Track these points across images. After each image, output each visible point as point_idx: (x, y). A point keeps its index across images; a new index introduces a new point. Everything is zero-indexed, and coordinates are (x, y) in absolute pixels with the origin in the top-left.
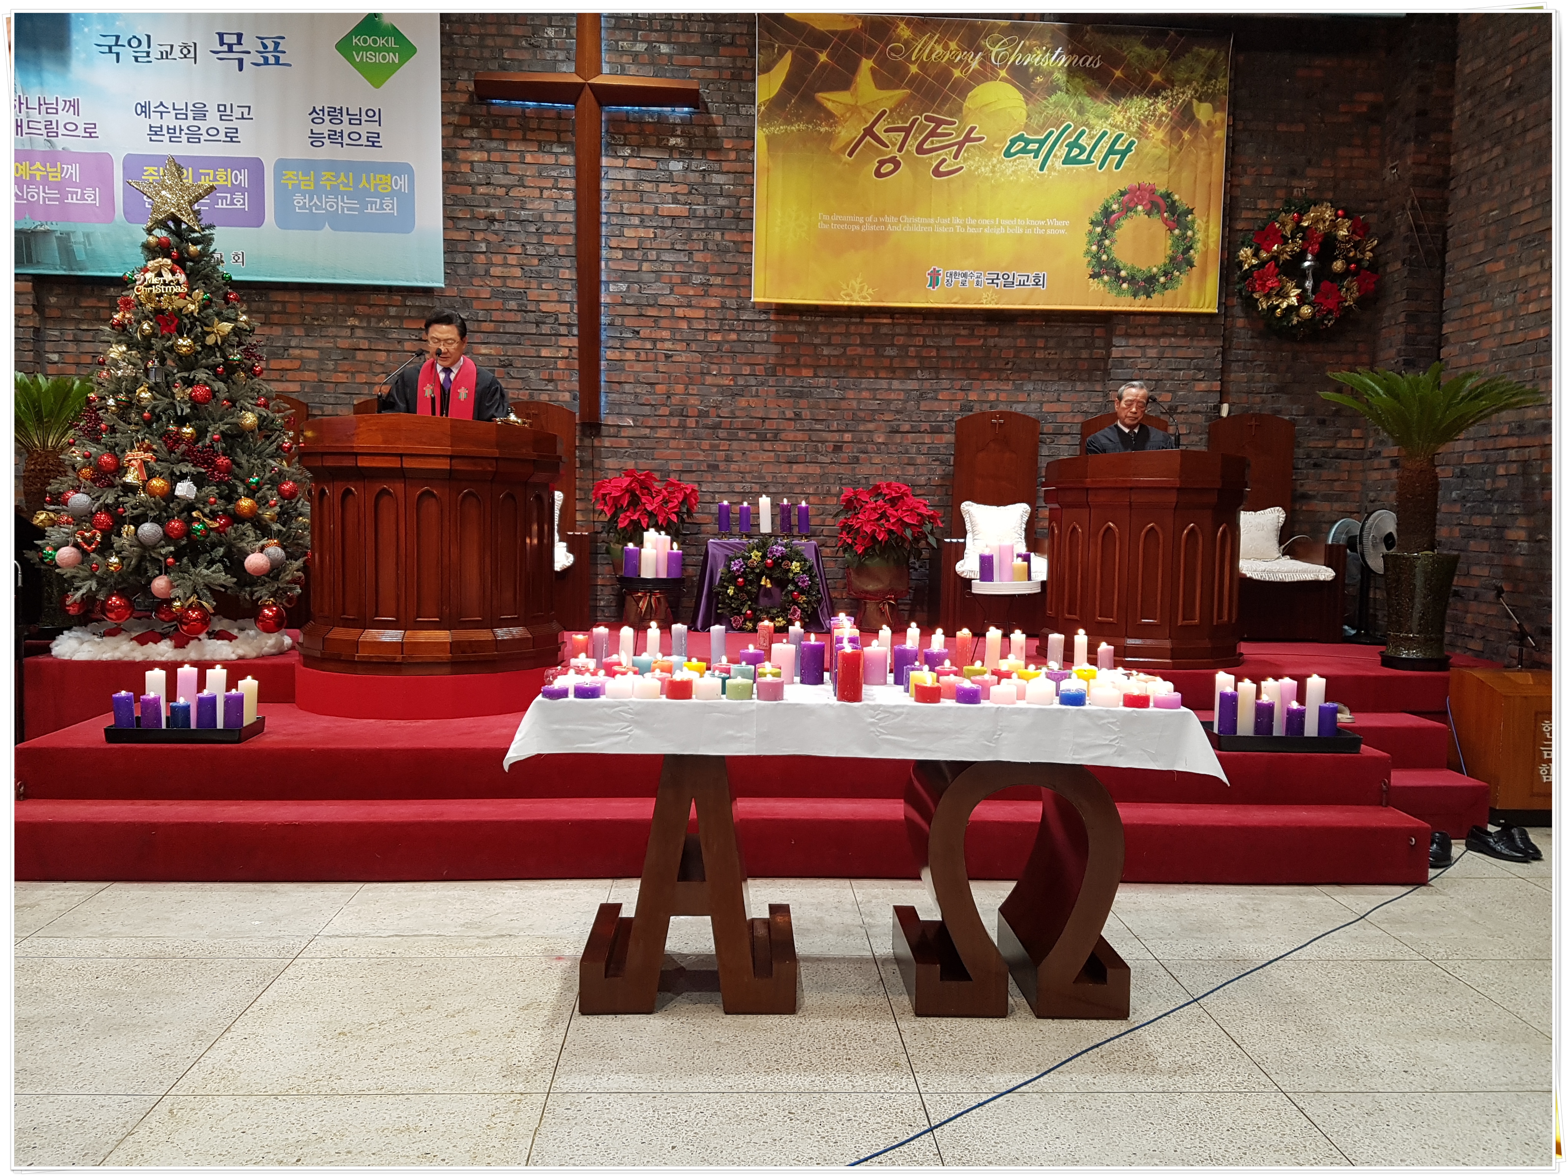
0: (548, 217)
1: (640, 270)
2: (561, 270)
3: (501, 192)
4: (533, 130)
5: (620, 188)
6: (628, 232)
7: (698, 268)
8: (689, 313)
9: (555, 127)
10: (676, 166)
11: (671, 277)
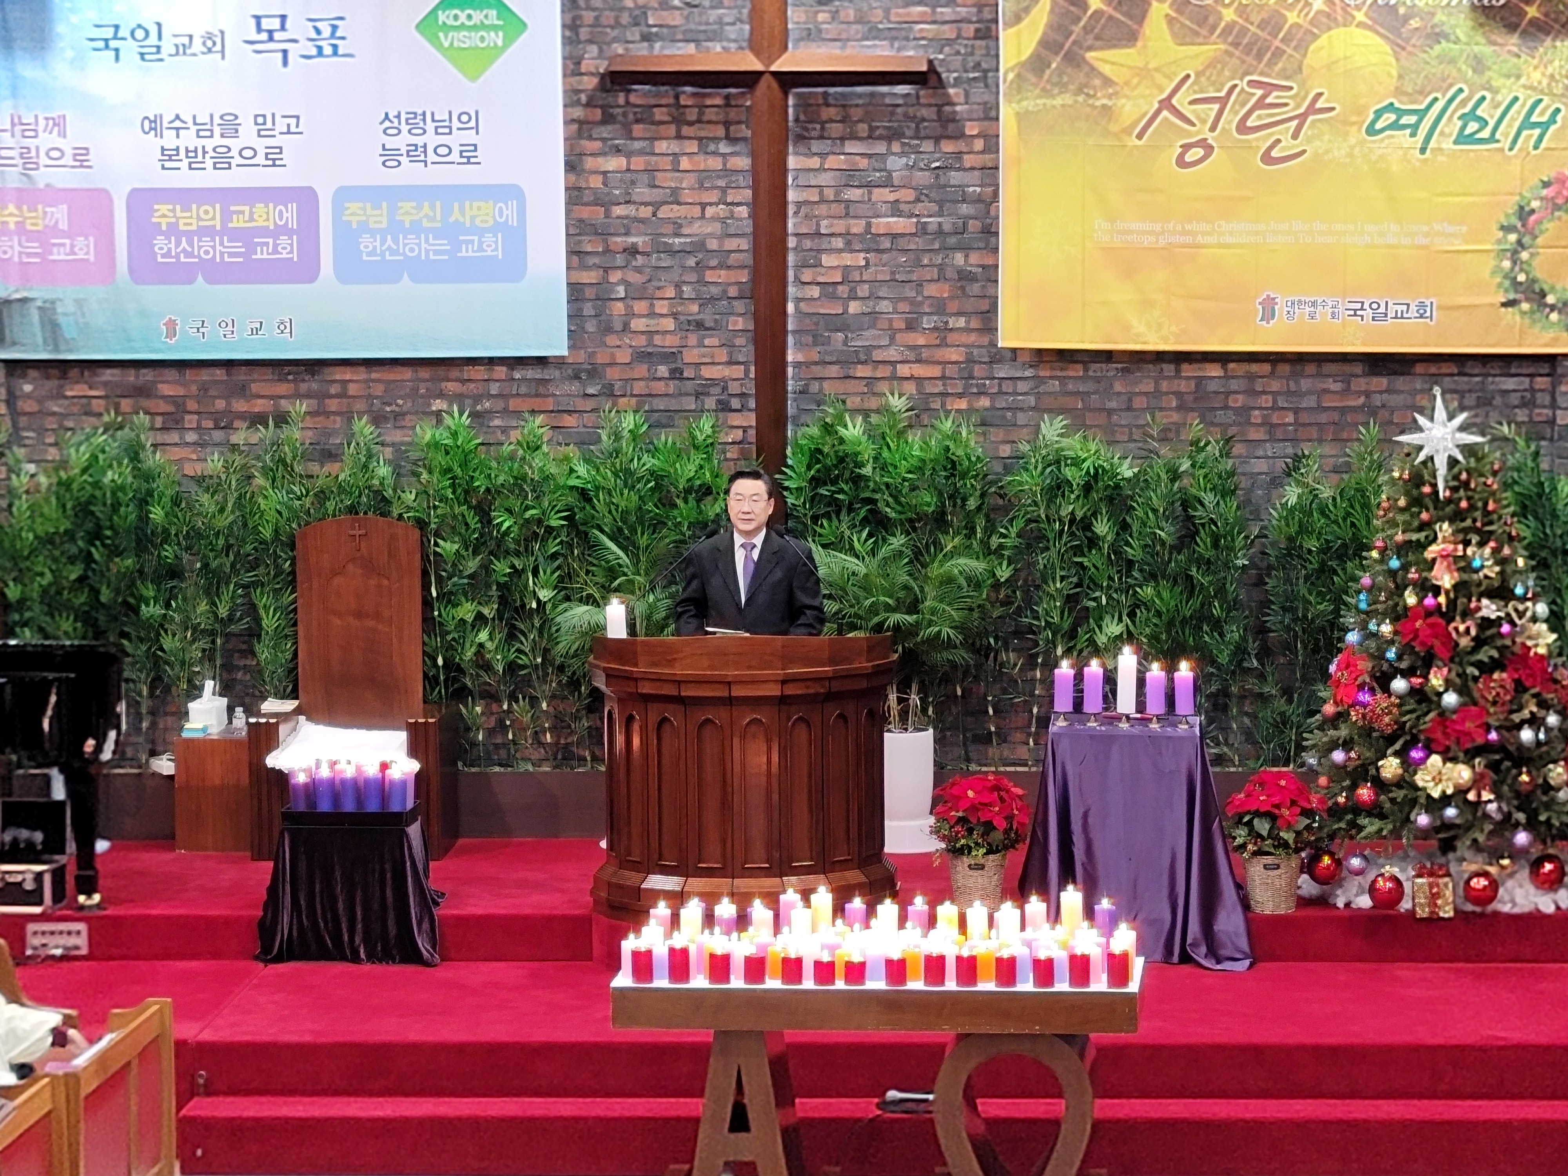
0: (713, 244)
1: (846, 311)
2: (732, 318)
3: (645, 212)
4: (691, 124)
5: (816, 199)
6: (827, 260)
7: (931, 305)
8: (919, 370)
9: (721, 117)
10: (895, 163)
11: (890, 321)
